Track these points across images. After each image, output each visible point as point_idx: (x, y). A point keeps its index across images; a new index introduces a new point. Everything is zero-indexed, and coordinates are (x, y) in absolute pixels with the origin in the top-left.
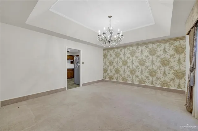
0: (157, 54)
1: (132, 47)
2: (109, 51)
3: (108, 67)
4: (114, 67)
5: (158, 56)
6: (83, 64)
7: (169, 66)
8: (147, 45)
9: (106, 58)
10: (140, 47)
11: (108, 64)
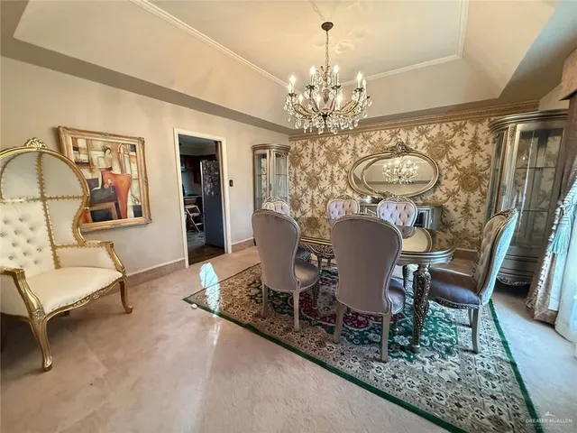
0: (450, 156)
1: (378, 132)
2: (306, 143)
3: (304, 191)
4: (322, 191)
5: (454, 162)
6: (231, 185)
7: (481, 189)
8: (424, 127)
9: (297, 165)
10: (401, 131)
11: (303, 184)
